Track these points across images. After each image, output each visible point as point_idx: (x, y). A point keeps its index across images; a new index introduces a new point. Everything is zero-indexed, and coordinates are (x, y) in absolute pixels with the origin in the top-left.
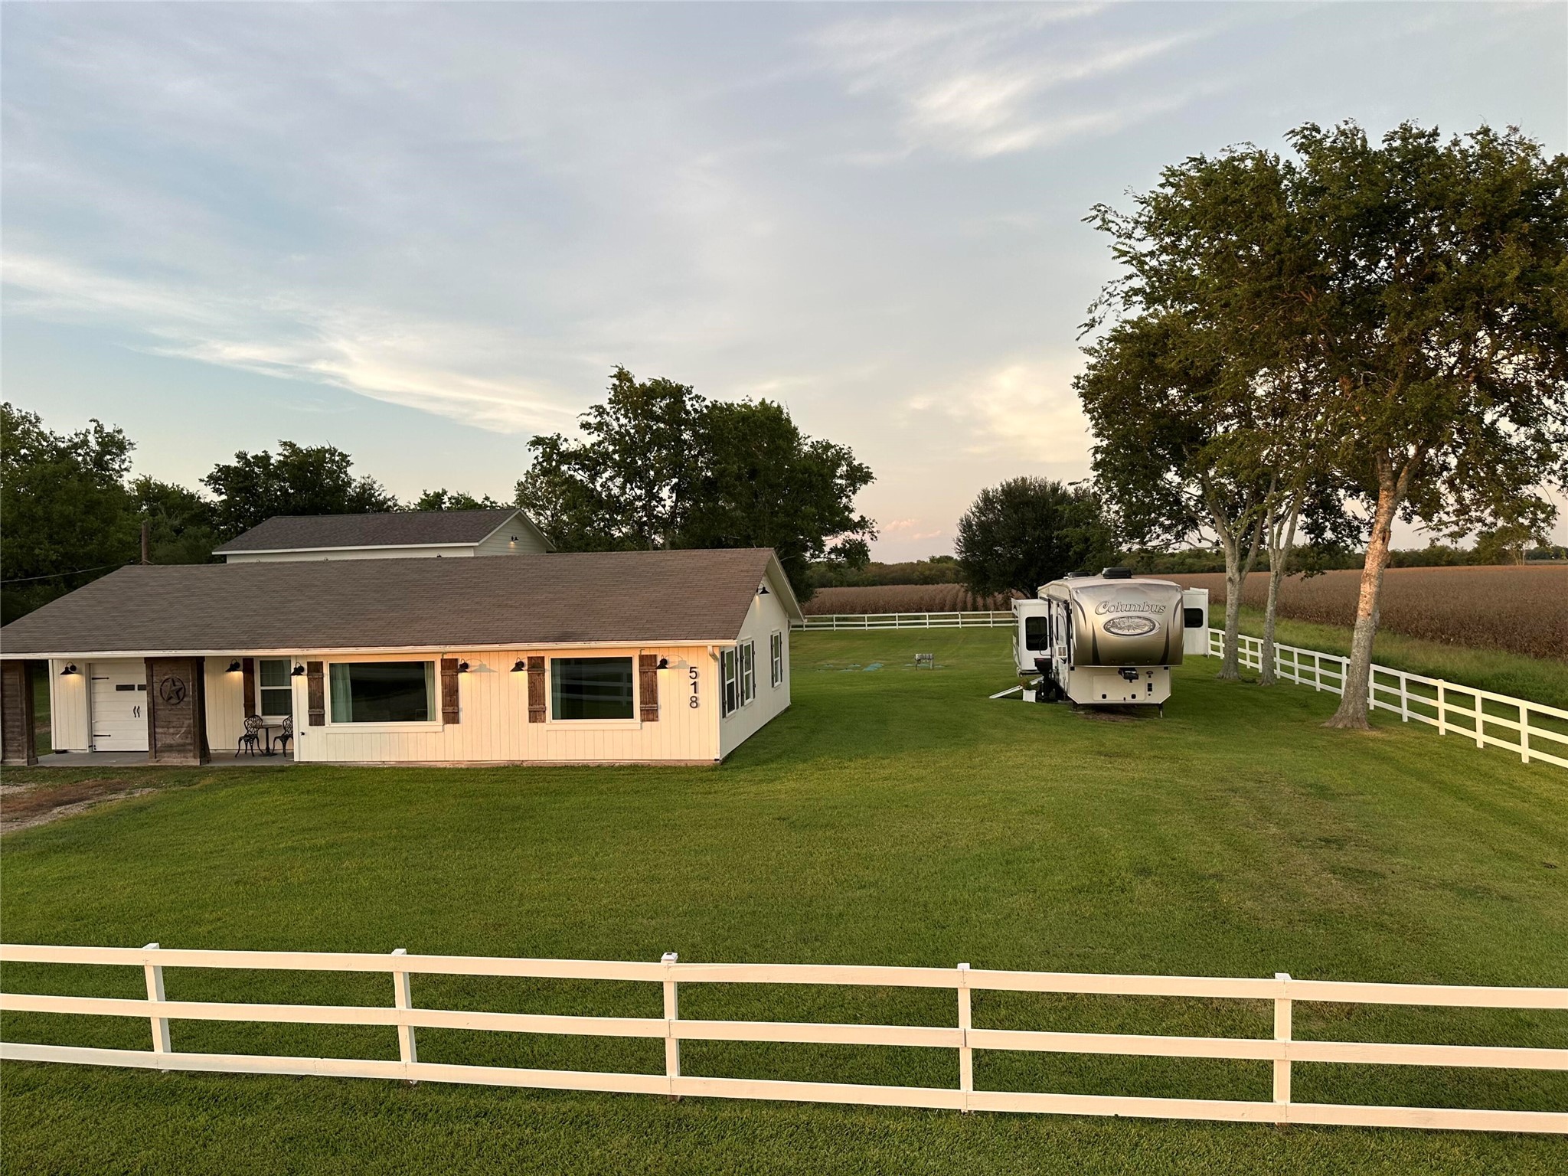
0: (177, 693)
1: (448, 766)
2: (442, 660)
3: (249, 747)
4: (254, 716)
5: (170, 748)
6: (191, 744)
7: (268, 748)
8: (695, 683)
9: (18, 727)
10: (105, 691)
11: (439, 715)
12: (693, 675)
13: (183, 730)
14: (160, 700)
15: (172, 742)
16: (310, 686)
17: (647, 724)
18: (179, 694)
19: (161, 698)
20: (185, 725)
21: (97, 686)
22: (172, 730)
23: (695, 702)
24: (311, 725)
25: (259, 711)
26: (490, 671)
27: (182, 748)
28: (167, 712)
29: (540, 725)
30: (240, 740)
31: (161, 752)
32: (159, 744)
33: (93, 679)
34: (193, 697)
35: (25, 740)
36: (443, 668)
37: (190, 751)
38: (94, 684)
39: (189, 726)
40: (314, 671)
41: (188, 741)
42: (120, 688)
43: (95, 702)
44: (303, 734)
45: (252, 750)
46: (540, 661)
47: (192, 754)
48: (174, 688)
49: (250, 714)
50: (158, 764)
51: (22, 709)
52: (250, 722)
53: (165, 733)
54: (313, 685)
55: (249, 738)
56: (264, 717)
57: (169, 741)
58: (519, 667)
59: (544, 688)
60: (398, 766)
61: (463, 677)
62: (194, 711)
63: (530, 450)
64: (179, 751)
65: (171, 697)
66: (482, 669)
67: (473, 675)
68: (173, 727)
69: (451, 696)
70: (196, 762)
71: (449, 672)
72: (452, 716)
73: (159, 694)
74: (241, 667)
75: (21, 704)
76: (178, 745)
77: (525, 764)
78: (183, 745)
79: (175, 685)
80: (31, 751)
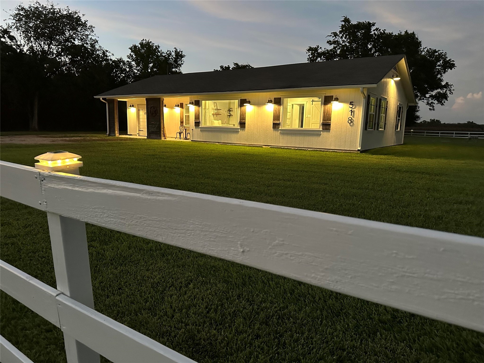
2: (241, 99)
3: (180, 136)
4: (183, 125)
5: (153, 133)
7: (186, 137)
8: (352, 111)
9: (113, 123)
10: (141, 114)
11: (239, 124)
12: (351, 106)
13: (157, 126)
14: (150, 115)
16: (195, 110)
17: (325, 131)
18: (155, 112)
20: (157, 124)
22: (153, 126)
23: (351, 120)
24: (195, 126)
25: (184, 123)
28: (152, 119)
29: (277, 130)
30: (177, 133)
32: (150, 131)
33: (139, 110)
34: (160, 114)
36: (241, 103)
37: (159, 134)
38: (139, 112)
40: (197, 104)
41: (158, 130)
43: (139, 118)
44: (192, 130)
46: (279, 100)
50: (149, 138)
52: (181, 127)
55: (180, 133)
58: (270, 102)
59: (280, 112)
62: (160, 119)
65: (153, 114)
69: (243, 116)
70: (160, 138)
72: (243, 124)
73: (150, 112)
74: (179, 106)
78: (156, 132)
79: (154, 109)
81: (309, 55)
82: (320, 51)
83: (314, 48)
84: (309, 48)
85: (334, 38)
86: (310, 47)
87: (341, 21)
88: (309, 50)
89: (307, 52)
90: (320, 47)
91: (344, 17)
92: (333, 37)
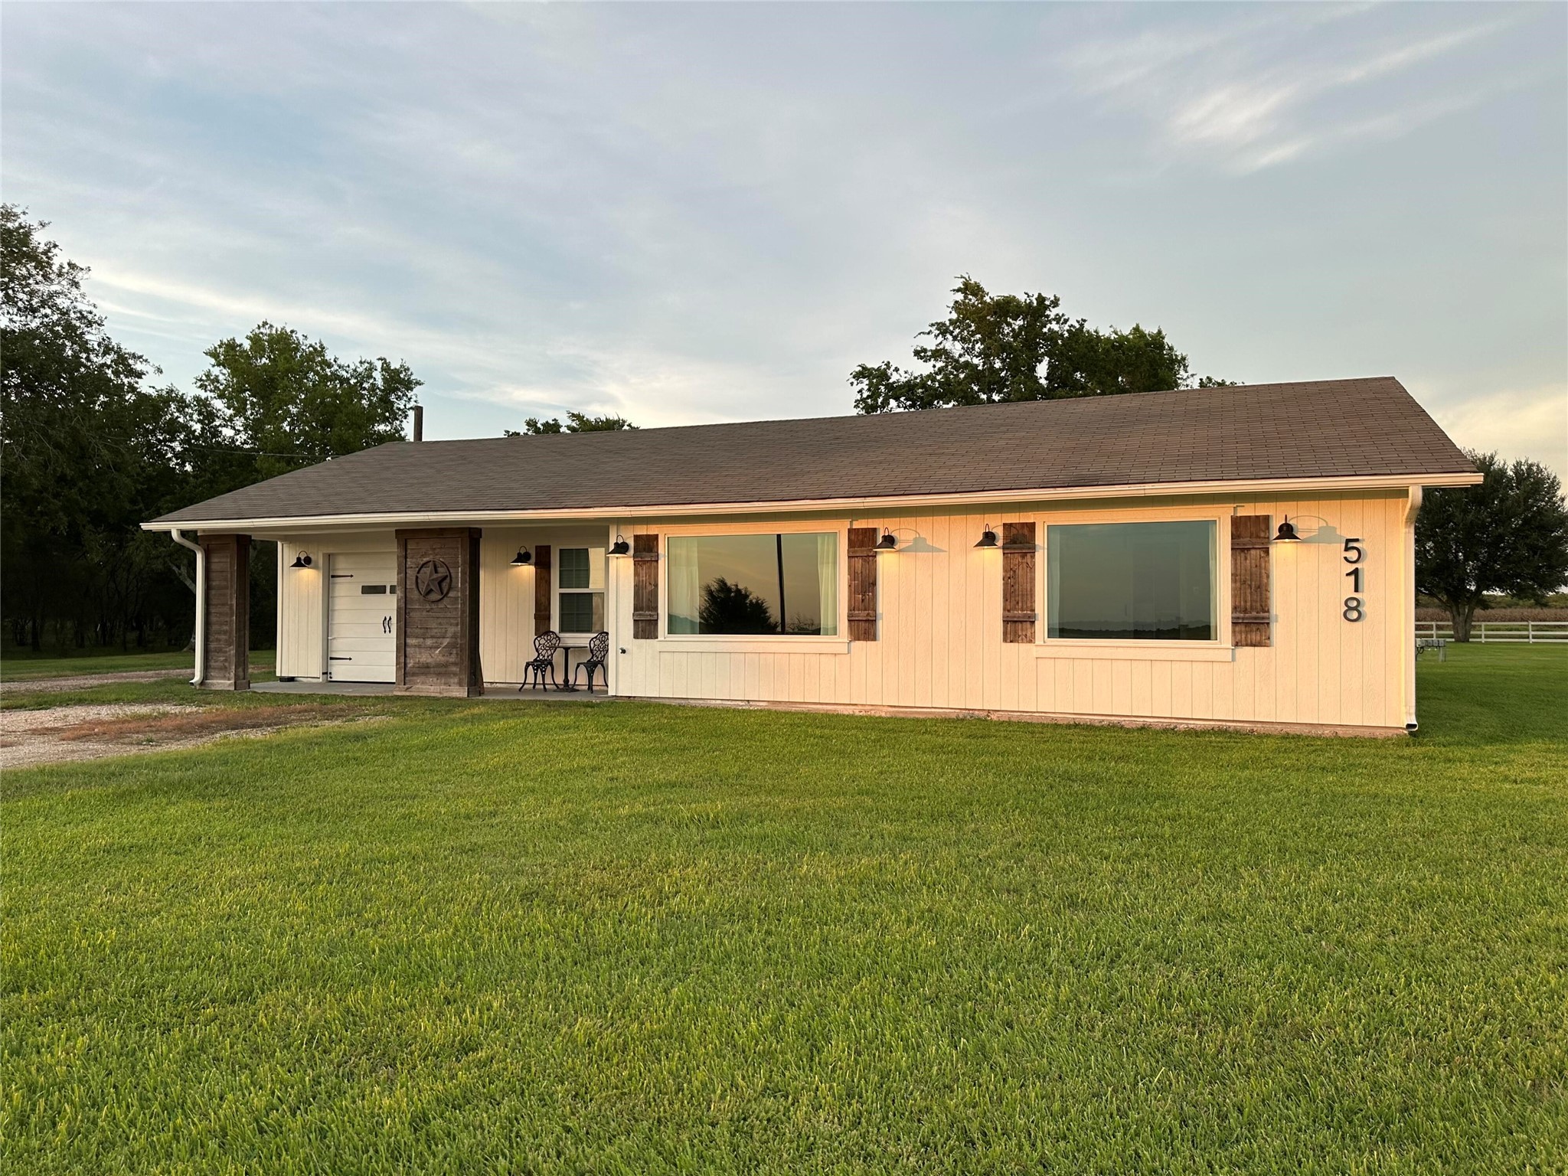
0: (440, 583)
1: (857, 713)
2: (850, 531)
3: (539, 680)
4: (548, 632)
5: (425, 670)
6: (455, 664)
7: (566, 681)
8: (1356, 572)
9: (225, 632)
10: (346, 592)
11: (843, 625)
12: (1353, 555)
13: (446, 642)
14: (414, 595)
15: (430, 660)
16: (636, 574)
17: (1246, 652)
18: (442, 585)
19: (416, 592)
20: (449, 634)
21: (338, 587)
22: (429, 642)
23: (1355, 609)
24: (636, 636)
25: (555, 625)
26: (933, 549)
27: (443, 670)
28: (424, 613)
29: (1023, 647)
30: (528, 665)
31: (414, 674)
32: (411, 663)
33: (333, 577)
34: (463, 590)
35: (233, 652)
36: (851, 544)
37: (455, 674)
38: (334, 583)
39: (454, 636)
40: (644, 550)
41: (452, 659)
42: (368, 590)
43: (333, 610)
44: (624, 651)
45: (544, 684)
46: (1026, 531)
47: (456, 680)
48: (435, 576)
49: (543, 630)
50: (408, 694)
51: (232, 605)
52: (543, 641)
53: (419, 646)
54: (643, 572)
55: (540, 665)
56: (562, 635)
57: (425, 658)
58: (989, 539)
59: (1033, 579)
60: (773, 708)
61: (886, 561)
62: (463, 612)
63: (852, 384)
64: (439, 674)
65: (431, 590)
66: (918, 546)
67: (903, 557)
68: (432, 637)
69: (864, 593)
70: (461, 692)
71: (862, 551)
72: (864, 626)
73: (414, 586)
74: (533, 559)
75: (231, 600)
76: (438, 665)
77: (994, 717)
78: (446, 665)
79: (436, 572)
80: (241, 669)
81: (860, 391)
82: (894, 378)
83: (873, 369)
84: (860, 368)
85: (940, 338)
86: (864, 368)
87: (954, 290)
88: (858, 376)
89: (853, 380)
90: (892, 368)
91: (962, 277)
92: (936, 336)
